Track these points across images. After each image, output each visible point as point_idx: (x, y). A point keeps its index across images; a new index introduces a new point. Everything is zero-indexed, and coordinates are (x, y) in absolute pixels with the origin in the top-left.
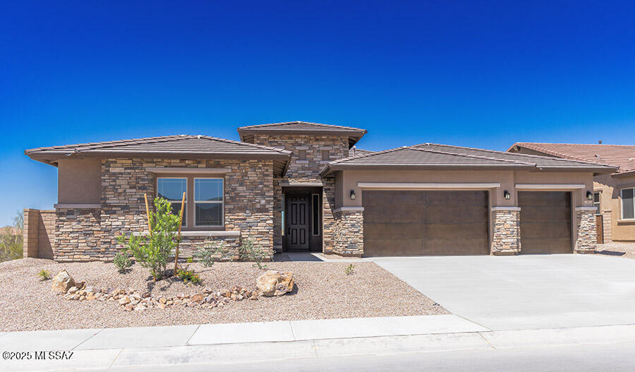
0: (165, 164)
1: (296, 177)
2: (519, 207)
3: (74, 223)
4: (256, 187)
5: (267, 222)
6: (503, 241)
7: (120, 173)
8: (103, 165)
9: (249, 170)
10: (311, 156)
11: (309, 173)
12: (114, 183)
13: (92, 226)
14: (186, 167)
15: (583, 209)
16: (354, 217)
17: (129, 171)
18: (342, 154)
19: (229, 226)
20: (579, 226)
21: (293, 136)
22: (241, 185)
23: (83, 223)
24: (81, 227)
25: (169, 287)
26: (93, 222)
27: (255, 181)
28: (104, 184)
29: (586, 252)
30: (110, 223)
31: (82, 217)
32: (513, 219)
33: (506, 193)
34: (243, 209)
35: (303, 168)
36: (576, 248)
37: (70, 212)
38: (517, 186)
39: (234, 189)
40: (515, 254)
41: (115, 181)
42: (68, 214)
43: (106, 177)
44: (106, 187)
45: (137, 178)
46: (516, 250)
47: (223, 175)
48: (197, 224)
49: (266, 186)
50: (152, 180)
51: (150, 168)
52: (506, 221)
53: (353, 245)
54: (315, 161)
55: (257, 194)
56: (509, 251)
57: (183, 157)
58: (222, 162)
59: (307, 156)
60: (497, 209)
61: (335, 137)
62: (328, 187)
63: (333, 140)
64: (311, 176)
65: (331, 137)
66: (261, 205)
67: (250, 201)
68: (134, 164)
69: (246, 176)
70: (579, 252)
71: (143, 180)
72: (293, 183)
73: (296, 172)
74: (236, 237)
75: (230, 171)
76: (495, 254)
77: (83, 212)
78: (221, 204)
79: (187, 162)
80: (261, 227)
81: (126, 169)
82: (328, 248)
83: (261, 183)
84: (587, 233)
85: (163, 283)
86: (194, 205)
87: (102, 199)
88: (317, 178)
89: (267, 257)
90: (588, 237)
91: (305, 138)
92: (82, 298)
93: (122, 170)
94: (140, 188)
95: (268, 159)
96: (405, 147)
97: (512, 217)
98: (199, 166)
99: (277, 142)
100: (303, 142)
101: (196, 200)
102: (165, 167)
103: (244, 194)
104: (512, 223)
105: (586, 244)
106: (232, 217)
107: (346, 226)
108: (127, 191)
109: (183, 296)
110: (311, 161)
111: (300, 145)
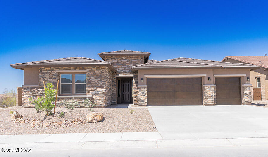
0: (63, 69)
1: (122, 73)
2: (215, 84)
3: (29, 93)
4: (99, 77)
5: (103, 92)
6: (208, 99)
7: (46, 73)
8: (39, 70)
9: (96, 70)
10: (128, 64)
11: (127, 71)
12: (43, 77)
13: (36, 93)
14: (71, 70)
15: (245, 85)
16: (143, 89)
17: (49, 72)
18: (141, 63)
19: (88, 93)
20: (244, 93)
21: (121, 56)
22: (93, 77)
23: (33, 92)
24: (32, 94)
25: (51, 118)
26: (36, 92)
27: (98, 75)
28: (40, 77)
29: (247, 104)
30: (42, 93)
31: (32, 90)
32: (212, 90)
33: (209, 78)
34: (93, 87)
35: (125, 69)
36: (243, 103)
37: (28, 88)
38: (215, 76)
39: (90, 79)
40: (214, 105)
41: (44, 76)
42: (27, 89)
43: (41, 74)
44: (41, 78)
45: (53, 75)
46: (214, 103)
47: (86, 73)
48: (76, 93)
49: (102, 77)
50: (58, 75)
51: (57, 71)
52: (209, 91)
53: (142, 101)
54: (130, 66)
55: (99, 80)
56: (210, 104)
57: (70, 66)
58: (85, 67)
59: (127, 64)
60: (205, 85)
61: (138, 56)
62: (135, 77)
63: (137, 57)
64: (128, 73)
65: (136, 56)
66: (101, 85)
67: (96, 83)
68: (51, 69)
69: (95, 73)
70: (244, 104)
71: (55, 75)
72: (121, 75)
73: (122, 71)
74: (90, 98)
75: (88, 71)
76: (205, 105)
77: (33, 88)
78: (85, 84)
79: (71, 68)
80: (101, 94)
81: (48, 71)
82: (135, 102)
83: (100, 76)
84: (247, 96)
85: (50, 117)
86: (75, 85)
87: (39, 83)
88: (131, 73)
89: (103, 106)
90: (248, 97)
91: (126, 57)
92: (20, 122)
93: (47, 72)
94: (53, 79)
95: (103, 66)
96: (169, 59)
97: (212, 89)
98: (76, 69)
99: (114, 59)
100: (125, 59)
101: (76, 83)
102: (63, 70)
103: (94, 80)
104: (212, 91)
105: (247, 101)
106: (89, 90)
107: (140, 93)
108: (48, 80)
109: (55, 122)
110: (128, 66)
111: (124, 60)
